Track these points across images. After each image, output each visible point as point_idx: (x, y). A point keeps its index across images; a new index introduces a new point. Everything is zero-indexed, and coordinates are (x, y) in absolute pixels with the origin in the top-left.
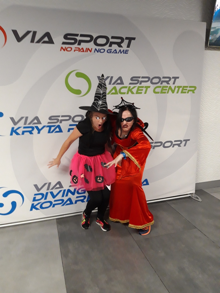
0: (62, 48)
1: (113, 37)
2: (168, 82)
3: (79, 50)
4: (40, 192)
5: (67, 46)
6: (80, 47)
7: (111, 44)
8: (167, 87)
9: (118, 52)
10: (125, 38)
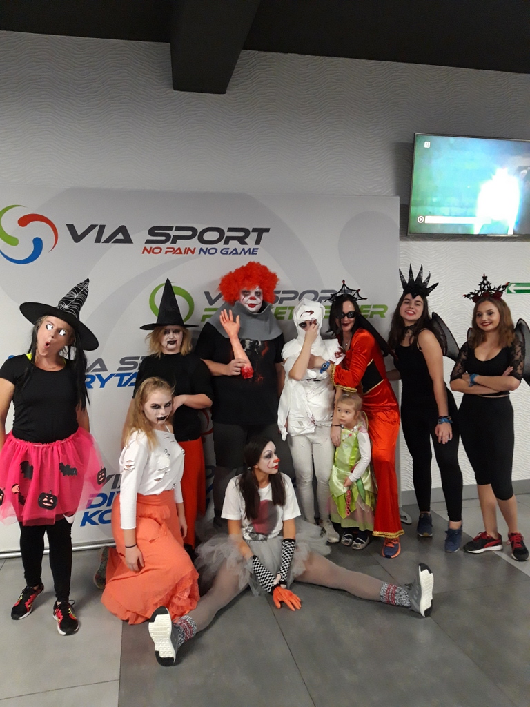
0: (145, 249)
1: (230, 230)
3: (174, 251)
5: (154, 246)
6: (175, 246)
7: (228, 240)
10: (251, 230)
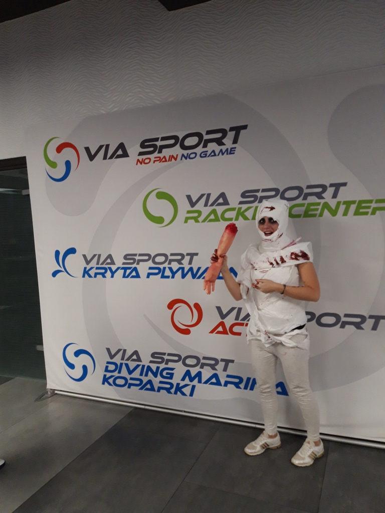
0: (138, 160)
1: (208, 133)
2: (319, 196)
4: (113, 360)
5: (144, 157)
6: (161, 155)
7: (207, 142)
8: (319, 204)
9: (217, 154)
10: (228, 130)
